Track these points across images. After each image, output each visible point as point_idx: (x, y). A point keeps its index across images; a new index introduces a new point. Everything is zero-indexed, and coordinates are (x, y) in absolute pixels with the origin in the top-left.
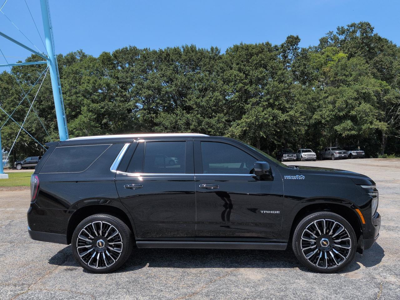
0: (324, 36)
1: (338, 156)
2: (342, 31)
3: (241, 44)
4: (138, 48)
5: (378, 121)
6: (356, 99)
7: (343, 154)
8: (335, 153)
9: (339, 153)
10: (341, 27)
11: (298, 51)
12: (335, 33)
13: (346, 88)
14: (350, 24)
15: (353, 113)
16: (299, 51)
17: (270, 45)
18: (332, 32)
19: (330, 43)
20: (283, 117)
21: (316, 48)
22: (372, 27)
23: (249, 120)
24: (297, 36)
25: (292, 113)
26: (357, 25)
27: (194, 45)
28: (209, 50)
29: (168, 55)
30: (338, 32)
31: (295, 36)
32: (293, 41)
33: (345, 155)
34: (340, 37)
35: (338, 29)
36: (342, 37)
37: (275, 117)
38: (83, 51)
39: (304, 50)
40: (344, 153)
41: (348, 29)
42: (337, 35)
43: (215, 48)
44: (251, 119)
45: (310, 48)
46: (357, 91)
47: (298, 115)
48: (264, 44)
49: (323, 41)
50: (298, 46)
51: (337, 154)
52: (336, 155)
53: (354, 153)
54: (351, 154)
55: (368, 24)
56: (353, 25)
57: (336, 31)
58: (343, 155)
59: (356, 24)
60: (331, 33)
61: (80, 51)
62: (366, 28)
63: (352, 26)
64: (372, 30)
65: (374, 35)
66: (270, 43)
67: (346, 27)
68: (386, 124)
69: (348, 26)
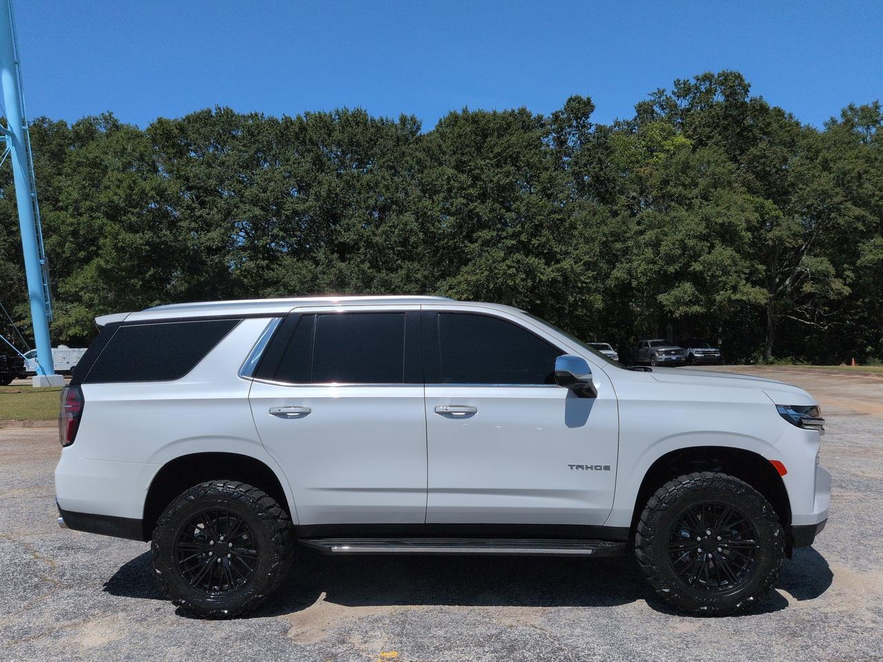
0: (648, 99)
1: (663, 360)
2: (684, 89)
3: (465, 111)
4: (236, 112)
5: (749, 285)
6: (703, 237)
7: (673, 354)
8: (658, 351)
9: (667, 353)
10: (682, 81)
11: (590, 131)
12: (669, 93)
13: (684, 213)
14: (700, 75)
15: (697, 267)
16: (592, 130)
17: (529, 116)
18: (664, 91)
19: (657, 114)
20: (548, 273)
21: (628, 124)
22: (746, 82)
23: (474, 278)
25: (566, 264)
26: (716, 76)
27: (363, 109)
28: (397, 121)
29: (303, 129)
30: (676, 90)
31: (584, 98)
32: (580, 108)
33: (679, 356)
34: (679, 102)
35: (677, 83)
36: (683, 104)
37: (530, 273)
38: (115, 116)
39: (600, 128)
40: (677, 352)
41: (696, 85)
42: (674, 98)
43: (409, 118)
44: (478, 276)
45: (617, 124)
46: (707, 219)
47: (579, 268)
48: (516, 111)
49: (644, 111)
50: (590, 120)
51: (661, 353)
52: (660, 357)
53: (698, 353)
54: (691, 354)
55: (739, 77)
56: (707, 78)
57: (673, 88)
58: (674, 358)
59: (713, 76)
60: (661, 92)
61: (107, 114)
62: (733, 84)
63: (704, 79)
64: (746, 89)
65: (751, 101)
66: (528, 110)
67: (693, 82)
68: (765, 291)
69: (697, 79)
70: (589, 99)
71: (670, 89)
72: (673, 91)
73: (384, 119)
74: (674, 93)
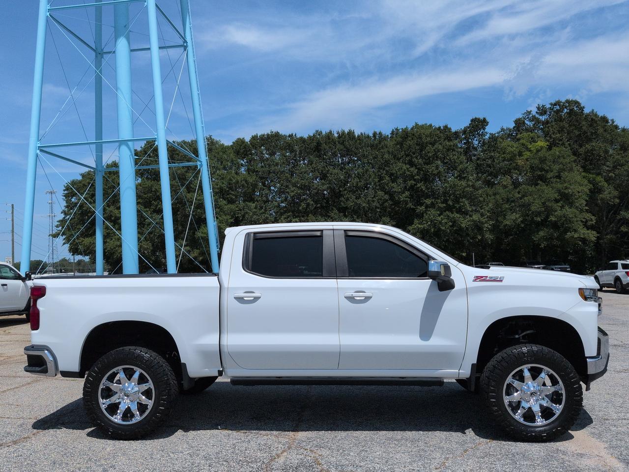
0: (521, 116)
2: (542, 110)
4: (280, 133)
5: (585, 229)
6: (557, 201)
10: (541, 105)
11: (485, 137)
12: (534, 113)
13: (545, 187)
14: (553, 102)
15: (553, 218)
16: (487, 137)
17: (450, 130)
18: (531, 111)
20: (465, 223)
21: (510, 130)
22: (582, 106)
23: (422, 226)
24: (484, 118)
25: (476, 217)
27: (352, 130)
28: (371, 135)
29: (319, 144)
30: (538, 111)
31: (482, 118)
32: (478, 124)
34: (540, 118)
35: (538, 108)
36: (543, 118)
37: (454, 222)
38: (213, 137)
39: (492, 136)
41: (551, 107)
42: (538, 115)
43: (378, 133)
44: (425, 225)
45: (503, 130)
46: (559, 191)
47: (484, 220)
48: (442, 128)
49: (519, 123)
50: (486, 130)
56: (558, 103)
57: (536, 110)
60: (530, 112)
61: (209, 136)
63: (555, 104)
66: (449, 126)
67: (548, 106)
68: (594, 232)
69: (551, 104)
71: (534, 110)
72: (536, 112)
73: (363, 133)
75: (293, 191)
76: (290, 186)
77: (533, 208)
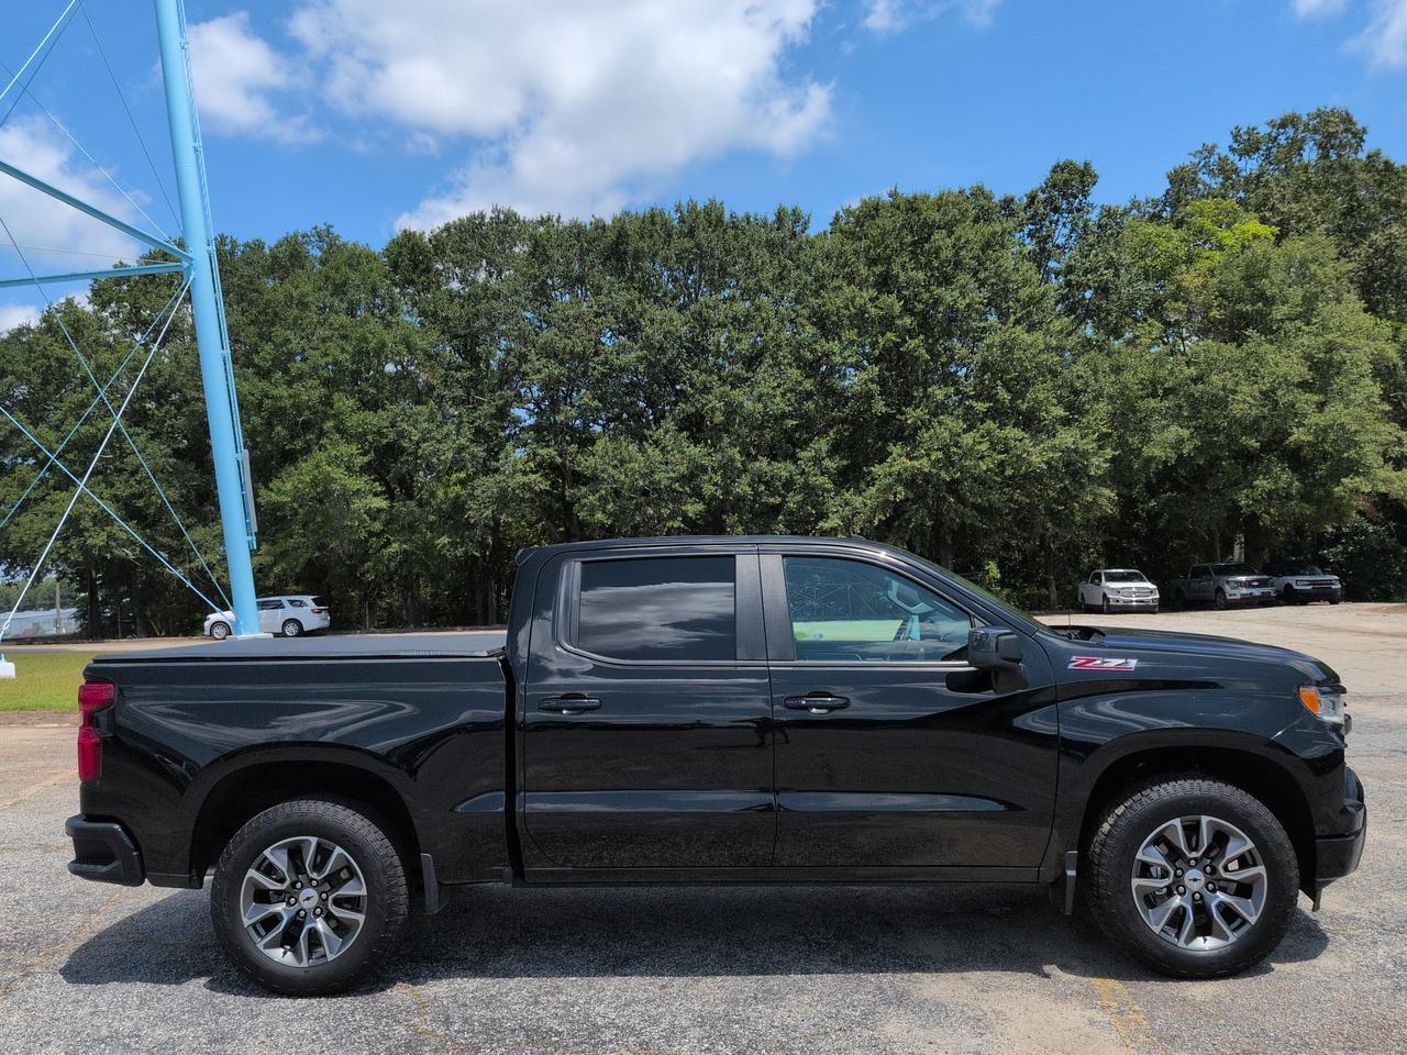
0: (1186, 160)
1: (1238, 597)
2: (1249, 143)
3: (893, 195)
5: (1390, 465)
6: (1304, 386)
7: (1257, 586)
8: (1228, 582)
9: (1248, 584)
10: (1244, 131)
11: (1089, 216)
12: (1223, 151)
13: (1268, 346)
14: (1278, 119)
15: (1300, 436)
16: (1094, 216)
17: (988, 198)
18: (1214, 147)
19: (1204, 184)
20: (1038, 454)
21: (1155, 203)
22: (1359, 126)
26: (1305, 118)
27: (718, 201)
28: (771, 218)
30: (1235, 146)
31: (1080, 163)
32: (1071, 182)
33: (1266, 590)
34: (1240, 165)
35: (1236, 137)
36: (1250, 166)
39: (1109, 213)
40: (1263, 584)
41: (1269, 135)
42: (1234, 158)
43: (790, 211)
44: (925, 461)
45: (1135, 205)
46: (1309, 357)
48: (967, 192)
49: (1181, 182)
50: (1090, 199)
51: (1235, 586)
52: (1233, 591)
53: (1300, 582)
54: (1289, 586)
55: (1346, 117)
56: (1286, 123)
57: (1230, 141)
58: (1257, 592)
59: (1299, 118)
60: (1211, 151)
62: (1337, 131)
63: (1283, 125)
64: (1359, 136)
65: (1369, 157)
66: (987, 189)
67: (1264, 130)
69: (1272, 124)
70: (1086, 164)
71: (1224, 144)
72: (1230, 147)
73: (752, 215)
74: (1232, 149)
75: (539, 371)
76: (532, 357)
77: (1237, 409)
